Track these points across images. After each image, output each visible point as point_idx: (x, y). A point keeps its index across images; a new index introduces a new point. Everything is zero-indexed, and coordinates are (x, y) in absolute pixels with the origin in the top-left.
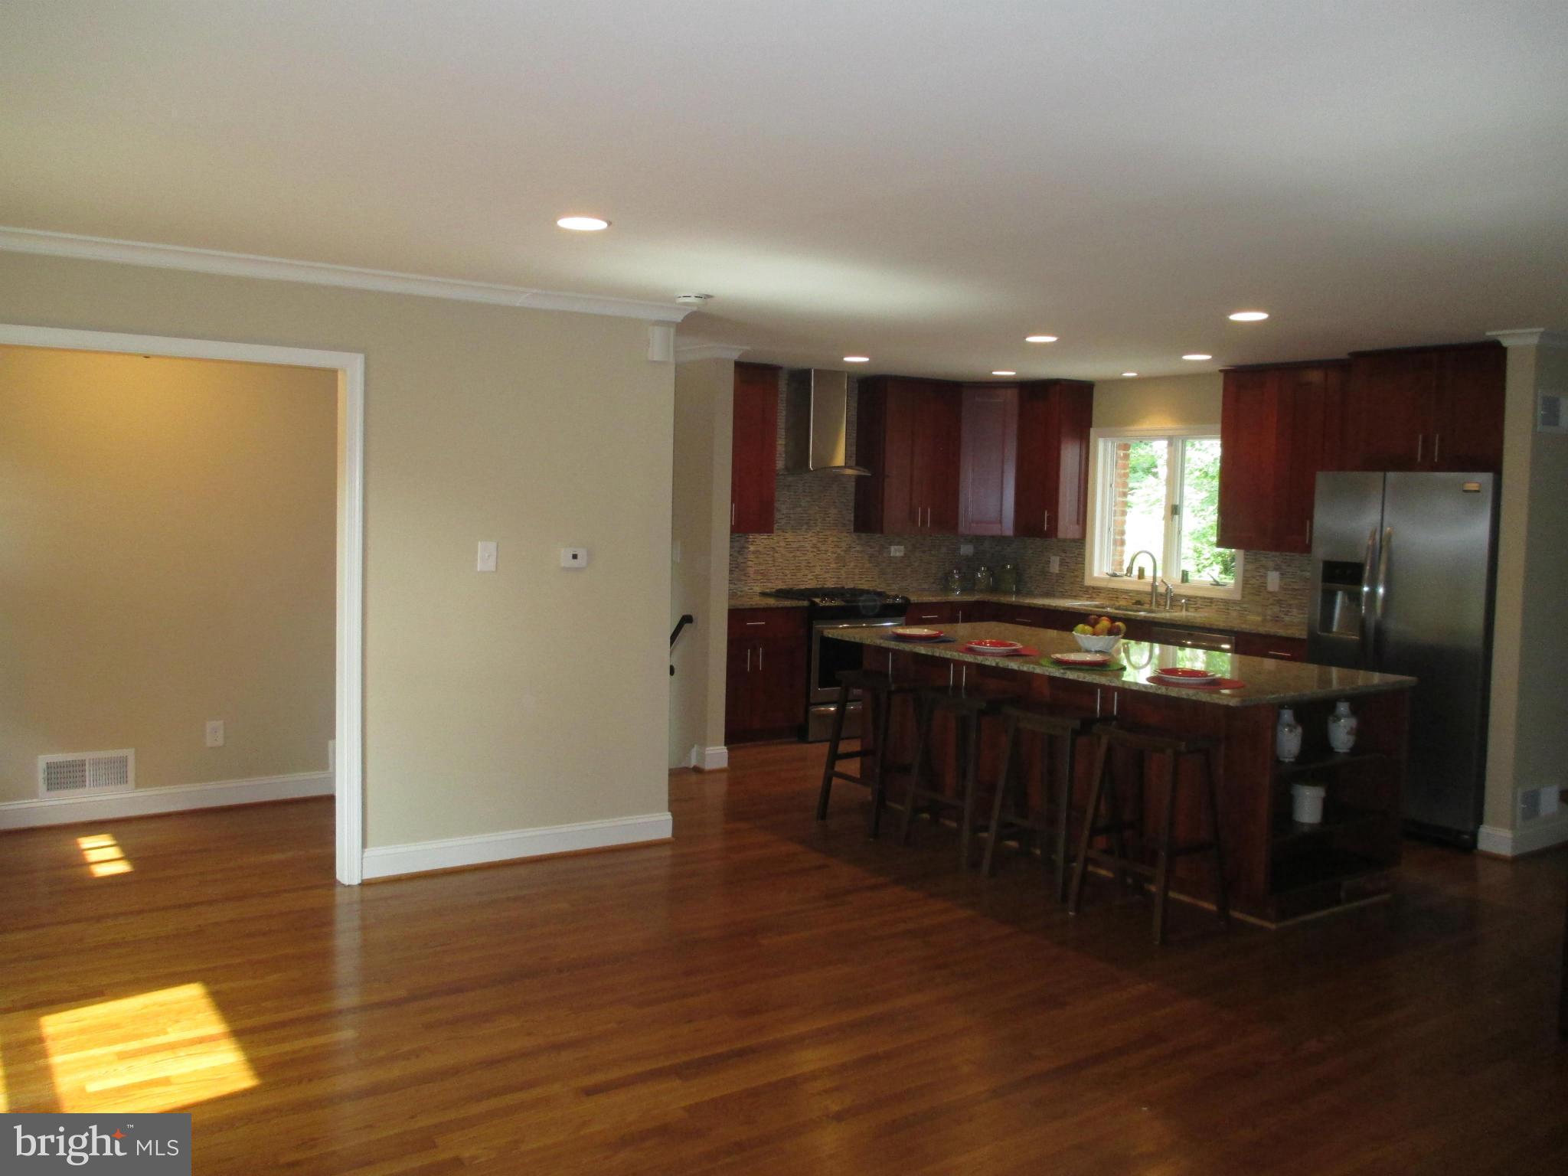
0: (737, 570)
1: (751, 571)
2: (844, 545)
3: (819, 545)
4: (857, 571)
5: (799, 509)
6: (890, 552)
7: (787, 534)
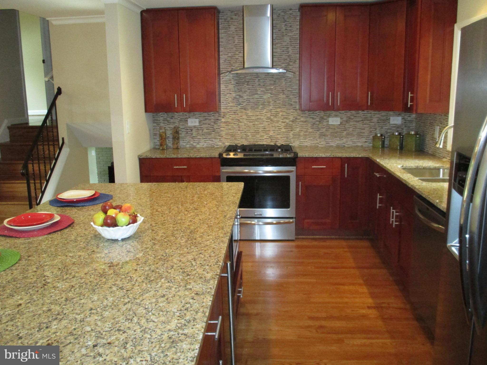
0: (213, 133)
1: (223, 133)
2: (291, 118)
3: (272, 117)
4: (302, 134)
5: (256, 96)
6: (328, 121)
7: (247, 111)
